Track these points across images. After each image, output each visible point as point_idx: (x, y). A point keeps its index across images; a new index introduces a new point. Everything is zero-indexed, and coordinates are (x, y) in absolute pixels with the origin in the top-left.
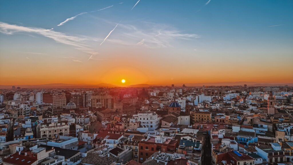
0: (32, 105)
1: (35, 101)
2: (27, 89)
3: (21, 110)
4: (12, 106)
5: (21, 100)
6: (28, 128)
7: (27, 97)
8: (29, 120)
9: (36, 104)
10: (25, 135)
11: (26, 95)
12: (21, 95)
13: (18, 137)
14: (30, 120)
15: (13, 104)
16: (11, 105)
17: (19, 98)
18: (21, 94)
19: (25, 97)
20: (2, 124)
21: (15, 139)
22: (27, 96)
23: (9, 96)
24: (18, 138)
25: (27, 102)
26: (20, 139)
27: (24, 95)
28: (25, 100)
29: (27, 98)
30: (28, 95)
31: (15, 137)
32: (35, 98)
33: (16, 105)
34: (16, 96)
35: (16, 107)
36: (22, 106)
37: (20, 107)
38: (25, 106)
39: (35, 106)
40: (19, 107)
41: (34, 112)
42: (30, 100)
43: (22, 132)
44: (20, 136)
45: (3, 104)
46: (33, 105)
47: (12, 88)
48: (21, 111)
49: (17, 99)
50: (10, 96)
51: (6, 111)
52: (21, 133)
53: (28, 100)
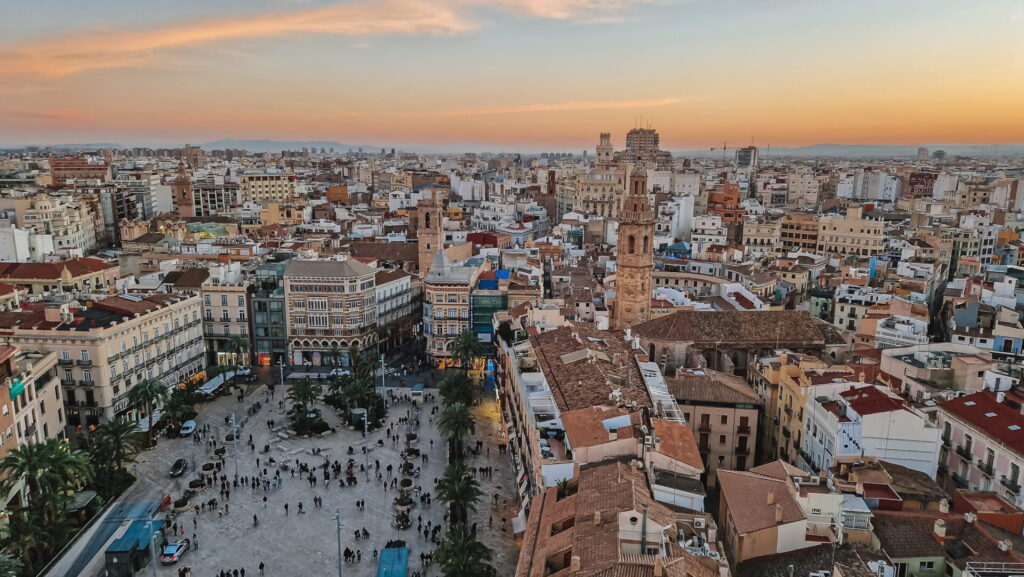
0: (1002, 223)
1: (1012, 205)
2: (968, 159)
3: (966, 236)
4: (931, 218)
5: (958, 199)
6: (1003, 309)
7: (981, 190)
8: (1008, 278)
9: (1018, 221)
10: (994, 332)
11: (980, 184)
12: (961, 179)
13: (966, 334)
14: (1014, 280)
15: (937, 211)
16: (928, 214)
17: (953, 193)
18: (960, 176)
19: (975, 190)
20: (908, 278)
21: (955, 337)
22: (982, 187)
23: (919, 182)
24: (968, 338)
25: (983, 207)
26: (971, 340)
27: (971, 183)
28: (974, 200)
29: (980, 194)
30: (987, 182)
31: (957, 332)
32: (1013, 195)
33: (945, 216)
34: (942, 185)
35: (949, 223)
36: (969, 223)
37: (961, 225)
38: (981, 224)
39: (1013, 225)
40: (957, 226)
41: (1008, 251)
42: (990, 201)
43: (981, 317)
44: (974, 332)
45: (897, 210)
46: (1007, 224)
47: (916, 152)
48: (966, 240)
49: (946, 193)
50: (922, 183)
51: (914, 235)
52: (979, 320)
53: (985, 201)
